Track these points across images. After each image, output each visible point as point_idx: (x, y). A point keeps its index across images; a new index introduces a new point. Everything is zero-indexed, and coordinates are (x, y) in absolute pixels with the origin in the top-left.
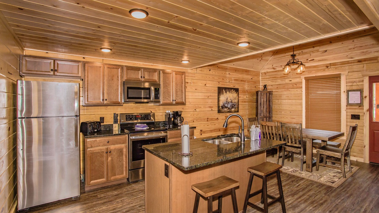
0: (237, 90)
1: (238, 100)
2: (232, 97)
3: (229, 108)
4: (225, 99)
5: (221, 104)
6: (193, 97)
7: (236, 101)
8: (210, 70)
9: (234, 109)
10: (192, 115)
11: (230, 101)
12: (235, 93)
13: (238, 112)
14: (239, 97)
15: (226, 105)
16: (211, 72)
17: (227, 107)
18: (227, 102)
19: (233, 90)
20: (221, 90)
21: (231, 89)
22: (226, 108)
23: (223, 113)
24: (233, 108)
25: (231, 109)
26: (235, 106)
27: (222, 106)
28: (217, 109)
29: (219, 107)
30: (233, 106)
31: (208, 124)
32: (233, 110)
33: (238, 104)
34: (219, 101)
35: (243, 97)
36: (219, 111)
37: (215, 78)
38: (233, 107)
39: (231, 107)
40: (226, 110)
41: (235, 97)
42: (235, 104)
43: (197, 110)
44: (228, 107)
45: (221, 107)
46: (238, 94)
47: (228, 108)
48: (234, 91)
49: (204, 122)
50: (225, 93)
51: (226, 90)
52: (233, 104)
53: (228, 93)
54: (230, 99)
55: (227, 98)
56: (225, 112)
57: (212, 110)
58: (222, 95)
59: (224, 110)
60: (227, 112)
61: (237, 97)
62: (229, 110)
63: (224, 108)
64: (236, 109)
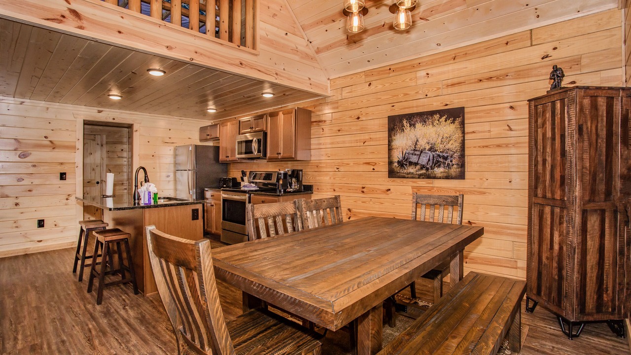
0: (456, 114)
1: (460, 141)
2: (434, 135)
3: (423, 167)
4: (410, 143)
5: (397, 156)
6: (334, 146)
7: (454, 145)
8: (370, 85)
9: (441, 169)
10: (332, 178)
11: (428, 147)
12: (449, 122)
13: (461, 176)
14: (463, 133)
15: (414, 159)
16: (372, 87)
17: (416, 164)
18: (414, 150)
19: (437, 116)
20: (395, 124)
21: (432, 113)
22: (413, 166)
23: (404, 177)
24: (439, 166)
25: (432, 168)
26: (448, 161)
27: (399, 162)
28: (386, 169)
29: (390, 163)
30: (438, 161)
31: (364, 200)
32: (439, 171)
33: (462, 156)
34: (390, 149)
35: (489, 131)
36: (392, 174)
37: (383, 98)
38: (437, 164)
39: (431, 163)
40: (412, 170)
41: (446, 135)
42: (445, 155)
43: (342, 169)
44: (420, 162)
45: (396, 164)
46: (463, 124)
47: (418, 167)
48: (443, 119)
49: (356, 195)
50: (409, 129)
51: (413, 118)
52: (439, 156)
53: (419, 125)
54: (425, 141)
55: (417, 141)
56: (409, 176)
57: (374, 169)
58: (398, 135)
59: (405, 171)
60: (417, 176)
61: (458, 135)
62: (424, 171)
63: (406, 165)
64: (454, 170)
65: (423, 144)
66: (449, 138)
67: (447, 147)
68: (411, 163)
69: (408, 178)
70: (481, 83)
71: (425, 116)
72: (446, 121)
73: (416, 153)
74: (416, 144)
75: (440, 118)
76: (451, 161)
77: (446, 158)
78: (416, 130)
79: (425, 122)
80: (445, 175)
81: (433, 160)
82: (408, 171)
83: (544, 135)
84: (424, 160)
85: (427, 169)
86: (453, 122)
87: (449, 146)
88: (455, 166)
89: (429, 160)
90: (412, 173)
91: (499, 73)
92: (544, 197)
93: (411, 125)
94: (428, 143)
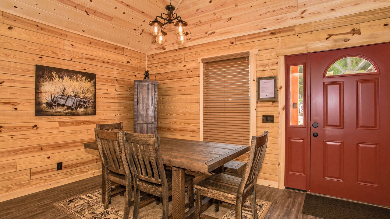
0: (91, 77)
1: (93, 93)
2: (77, 87)
3: (69, 108)
4: (58, 90)
5: (45, 98)
7: (90, 95)
8: (10, 28)
9: (82, 109)
11: (73, 94)
12: (87, 80)
13: (94, 113)
14: (95, 89)
15: (62, 102)
16: (13, 32)
17: (63, 105)
18: (62, 95)
19: (80, 76)
20: (44, 72)
21: (77, 73)
22: (60, 107)
23: (52, 115)
24: (81, 107)
25: (76, 109)
26: (87, 104)
27: (47, 103)
28: (32, 108)
29: (38, 103)
30: (80, 104)
32: (80, 110)
33: (95, 102)
34: (38, 92)
35: (107, 90)
36: (39, 112)
37: (29, 47)
38: (80, 106)
39: (75, 105)
40: (59, 109)
41: (85, 88)
42: (85, 101)
44: (67, 104)
45: (45, 105)
46: (95, 83)
47: (65, 108)
48: (84, 78)
50: (57, 79)
51: (62, 73)
52: (81, 101)
53: (66, 79)
54: (71, 90)
55: (65, 89)
56: (57, 114)
57: (16, 109)
58: (47, 82)
59: (54, 111)
60: (64, 114)
61: (92, 89)
62: (69, 111)
63: (55, 106)
64: (90, 110)
65: (69, 91)
66: (87, 91)
67: (86, 96)
68: (59, 105)
69: (56, 115)
70: (104, 64)
71: (71, 74)
72: (85, 80)
73: (64, 97)
74: (64, 91)
75: (82, 77)
76: (88, 105)
77: (85, 103)
78: (64, 81)
79: (71, 77)
80: (85, 113)
81: (77, 103)
82: (57, 111)
84: (69, 103)
85: (72, 109)
86: (90, 81)
87: (87, 95)
88: (91, 108)
89: (74, 103)
90: (60, 112)
91: (111, 61)
93: (59, 77)
94: (73, 92)
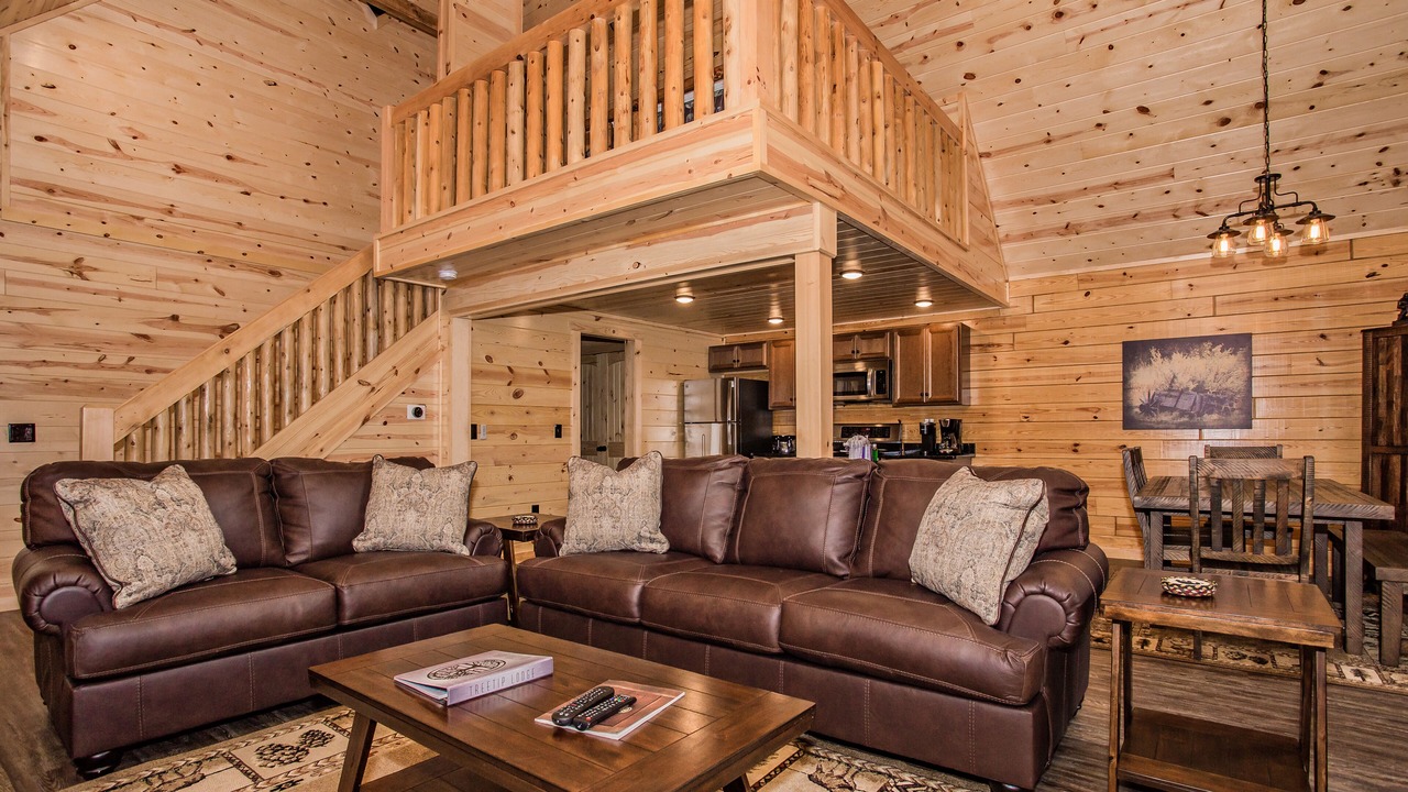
0: (1238, 343)
1: (1244, 378)
2: (1202, 370)
3: (1183, 413)
4: (1162, 380)
5: (1138, 398)
6: (1017, 383)
7: (1235, 383)
8: (1087, 294)
9: (1215, 416)
10: (1015, 432)
11: (1192, 386)
12: (1227, 352)
13: (1247, 424)
14: (1250, 367)
15: (1169, 402)
16: (1092, 298)
17: (1173, 409)
18: (1169, 390)
19: (1207, 345)
20: (1134, 353)
21: (1201, 340)
22: (1166, 413)
23: (1151, 428)
24: (1210, 413)
25: (1200, 414)
26: (1226, 405)
27: (1141, 407)
28: (1119, 416)
29: (1127, 408)
30: (1210, 406)
31: (1076, 462)
32: (1210, 418)
33: (1248, 398)
34: (1126, 388)
35: (1290, 366)
36: (1129, 423)
37: (1113, 315)
38: (1208, 409)
39: (1197, 407)
40: (1164, 417)
41: (1222, 370)
42: (1222, 397)
43: (1034, 418)
44: (1179, 406)
45: (1137, 410)
46: (1249, 356)
47: (1175, 414)
48: (1218, 348)
49: (1063, 456)
50: (1160, 360)
51: (1166, 346)
52: (1210, 397)
53: (1177, 356)
54: (1188, 377)
55: (1174, 377)
56: (1160, 426)
57: (1095, 417)
58: (1141, 369)
59: (1154, 419)
60: (1174, 426)
61: (1241, 370)
62: (1185, 419)
63: (1155, 411)
64: (1236, 416)
65: (1183, 381)
66: (1228, 375)
67: (1224, 386)
68: (1164, 409)
69: (1158, 429)
70: (1278, 303)
71: (1188, 344)
72: (1222, 351)
73: (1172, 394)
74: (1172, 381)
75: (1213, 346)
76: (1231, 405)
77: (1222, 401)
78: (1172, 362)
79: (1189, 352)
80: (1221, 423)
81: (1201, 403)
82: (1159, 419)
83: (1389, 374)
84: (1185, 404)
85: (1191, 416)
86: (1234, 353)
87: (1228, 384)
88: (1237, 412)
89: (1194, 403)
90: (1166, 422)
91: (1303, 291)
92: (1390, 444)
93: (1162, 357)
94: (1193, 381)
